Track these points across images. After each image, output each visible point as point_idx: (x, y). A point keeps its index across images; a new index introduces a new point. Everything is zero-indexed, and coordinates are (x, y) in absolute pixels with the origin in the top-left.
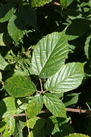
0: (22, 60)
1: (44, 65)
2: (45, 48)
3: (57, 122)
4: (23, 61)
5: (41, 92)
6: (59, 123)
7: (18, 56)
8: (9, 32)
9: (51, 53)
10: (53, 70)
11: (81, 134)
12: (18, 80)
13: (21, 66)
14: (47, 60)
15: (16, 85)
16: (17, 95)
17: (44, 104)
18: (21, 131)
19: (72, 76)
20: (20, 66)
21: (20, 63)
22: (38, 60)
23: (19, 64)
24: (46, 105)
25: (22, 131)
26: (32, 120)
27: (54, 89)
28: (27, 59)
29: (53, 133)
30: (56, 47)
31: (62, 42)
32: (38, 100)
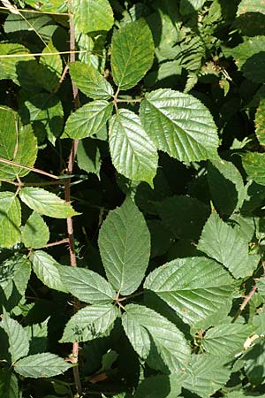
0: (201, 48)
1: (163, 111)
2: (193, 119)
3: (51, 118)
4: (198, 50)
5: (115, 97)
6: (47, 119)
7: (214, 39)
8: (257, 38)
9: (183, 128)
10: (151, 127)
11: (36, 157)
12: (144, 55)
13: (186, 41)
14: (171, 119)
15: (135, 48)
16: (116, 49)
17: (92, 100)
18: (30, 27)
19: (134, 160)
20: (188, 38)
21: (193, 41)
22: (174, 103)
23: (192, 37)
24: (91, 103)
25: (30, 29)
26: (57, 63)
27: (117, 123)
28: (199, 64)
29: (27, 104)
30: (192, 139)
31: (199, 151)
32: (102, 91)
